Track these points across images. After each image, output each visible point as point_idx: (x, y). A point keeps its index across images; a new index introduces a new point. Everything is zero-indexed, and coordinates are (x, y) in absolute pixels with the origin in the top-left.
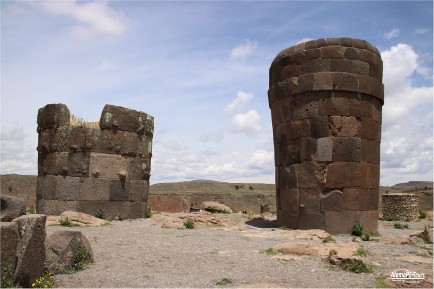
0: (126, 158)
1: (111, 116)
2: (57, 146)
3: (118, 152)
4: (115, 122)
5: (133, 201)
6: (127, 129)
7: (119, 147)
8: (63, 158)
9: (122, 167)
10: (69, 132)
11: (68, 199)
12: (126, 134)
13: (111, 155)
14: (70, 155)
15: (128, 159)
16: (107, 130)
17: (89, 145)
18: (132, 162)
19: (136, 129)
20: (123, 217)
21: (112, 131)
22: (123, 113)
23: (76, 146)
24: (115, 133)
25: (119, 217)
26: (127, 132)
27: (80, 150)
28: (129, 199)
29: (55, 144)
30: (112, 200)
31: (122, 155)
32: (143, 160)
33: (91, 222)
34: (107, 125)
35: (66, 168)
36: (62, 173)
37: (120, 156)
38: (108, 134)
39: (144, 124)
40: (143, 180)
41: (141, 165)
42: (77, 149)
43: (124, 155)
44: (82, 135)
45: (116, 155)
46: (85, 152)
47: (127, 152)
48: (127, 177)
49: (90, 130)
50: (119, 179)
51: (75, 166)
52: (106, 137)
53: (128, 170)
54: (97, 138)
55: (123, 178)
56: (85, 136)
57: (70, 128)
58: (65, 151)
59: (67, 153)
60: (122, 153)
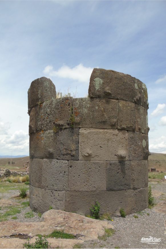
0: (124, 134)
1: (102, 81)
2: (42, 124)
3: (113, 126)
4: (107, 89)
5: (136, 189)
6: (122, 97)
7: (115, 120)
8: (48, 138)
9: (120, 146)
10: (53, 106)
11: (56, 188)
12: (121, 104)
13: (105, 130)
14: (56, 133)
15: (127, 134)
16: (98, 100)
17: (77, 119)
18: (132, 138)
19: (133, 97)
20: (125, 211)
21: (104, 101)
22: (116, 78)
23: (61, 122)
24: (108, 102)
25: (121, 212)
26: (122, 102)
27: (67, 126)
28: (132, 187)
29: (40, 123)
30: (110, 190)
31: (118, 130)
32: (143, 136)
33: (82, 233)
34: (98, 93)
35: (51, 150)
36: (48, 156)
37: (116, 132)
38: (100, 104)
39: (140, 92)
40: (144, 161)
41: (141, 142)
42: (62, 125)
43: (122, 130)
44: (67, 108)
45: (111, 131)
46: (72, 128)
47: (124, 126)
48: (127, 158)
49: (77, 102)
50: (117, 162)
51: (61, 147)
52: (97, 108)
53: (127, 150)
54: (86, 111)
55: (122, 160)
56: (72, 109)
57: (54, 102)
58: (50, 129)
59: (52, 131)
60: (119, 127)
